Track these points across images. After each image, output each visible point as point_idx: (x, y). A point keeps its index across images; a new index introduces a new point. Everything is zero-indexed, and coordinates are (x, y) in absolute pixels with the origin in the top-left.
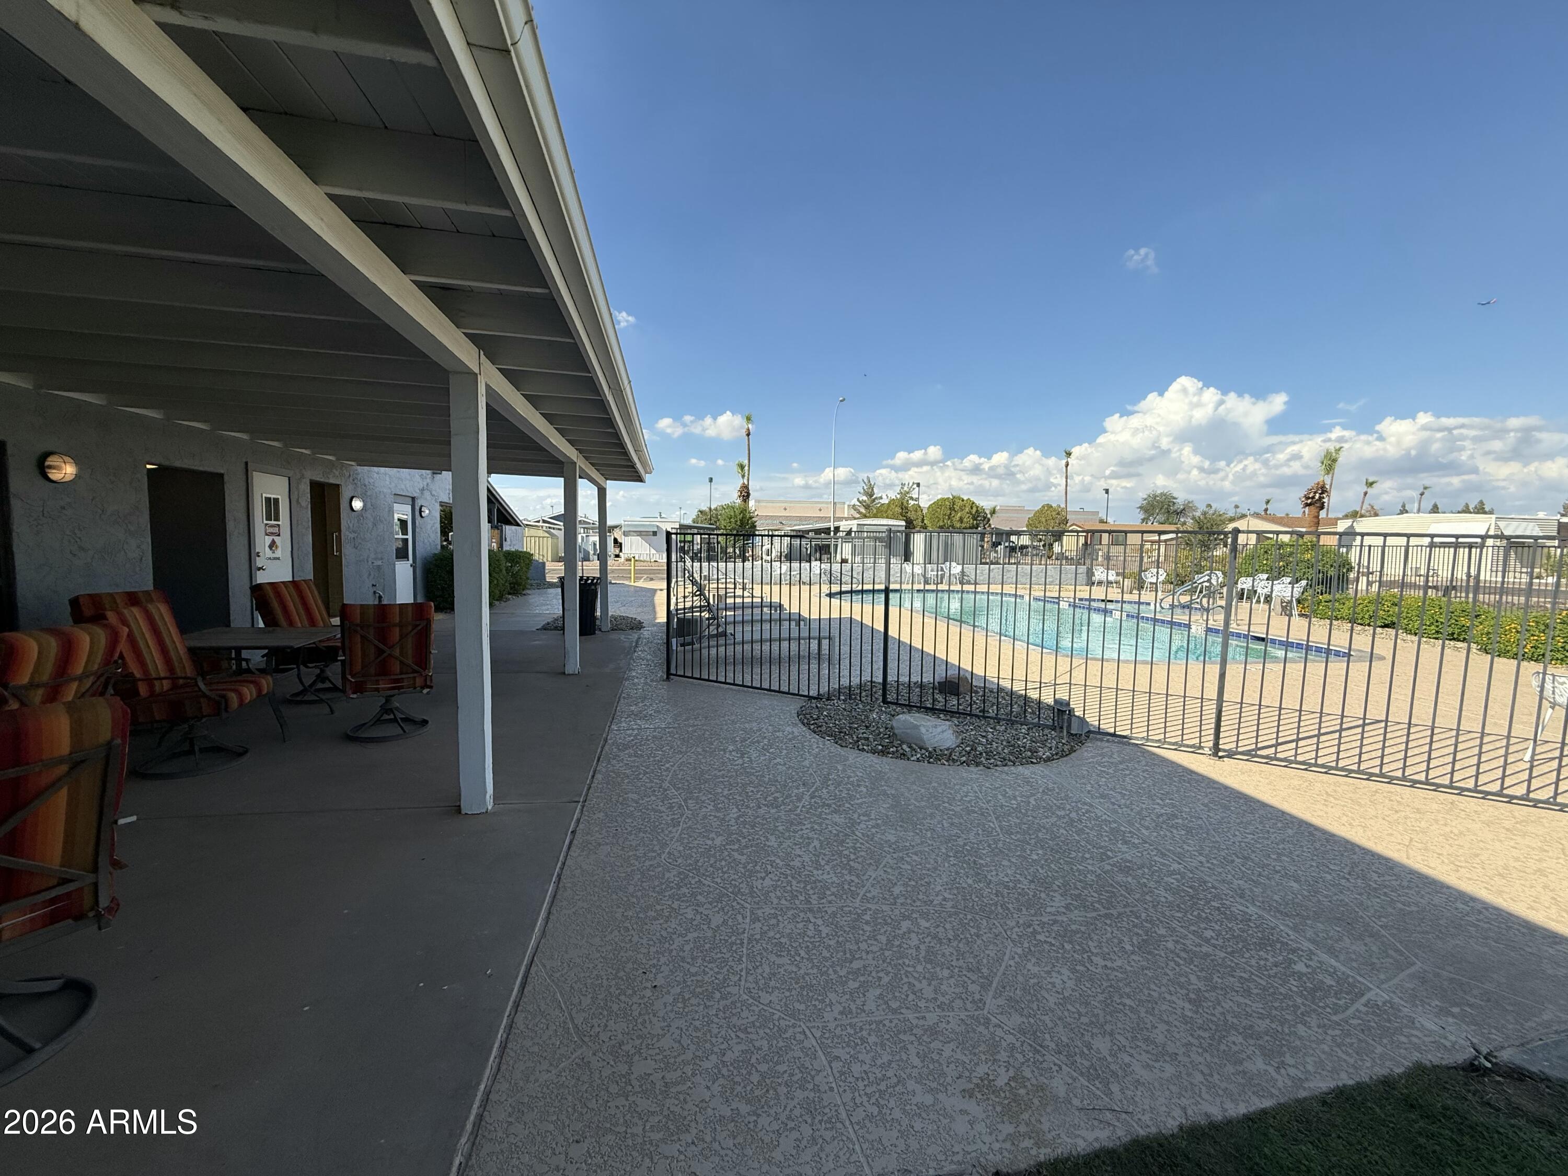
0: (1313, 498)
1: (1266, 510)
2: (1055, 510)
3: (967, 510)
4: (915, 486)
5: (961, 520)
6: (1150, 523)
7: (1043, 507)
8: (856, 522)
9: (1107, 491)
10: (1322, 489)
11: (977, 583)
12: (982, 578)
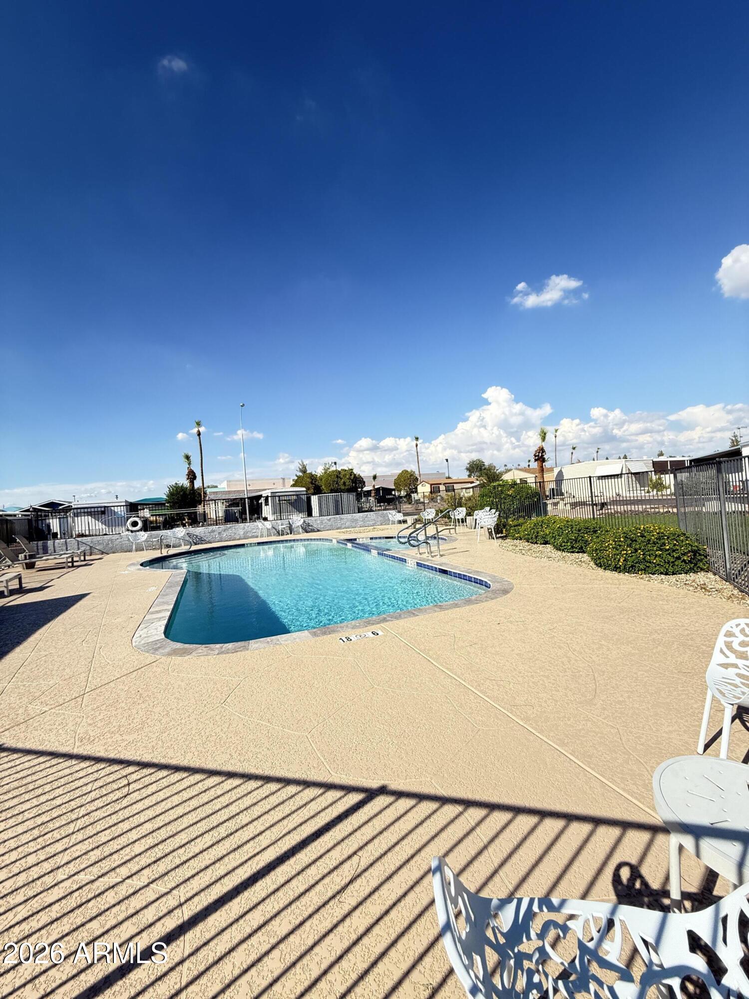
0: (538, 455)
1: (529, 466)
2: (409, 473)
3: (347, 477)
4: (333, 464)
5: (344, 484)
6: (472, 477)
7: (402, 472)
8: (270, 491)
9: (447, 460)
10: (542, 450)
11: (318, 531)
12: (322, 526)
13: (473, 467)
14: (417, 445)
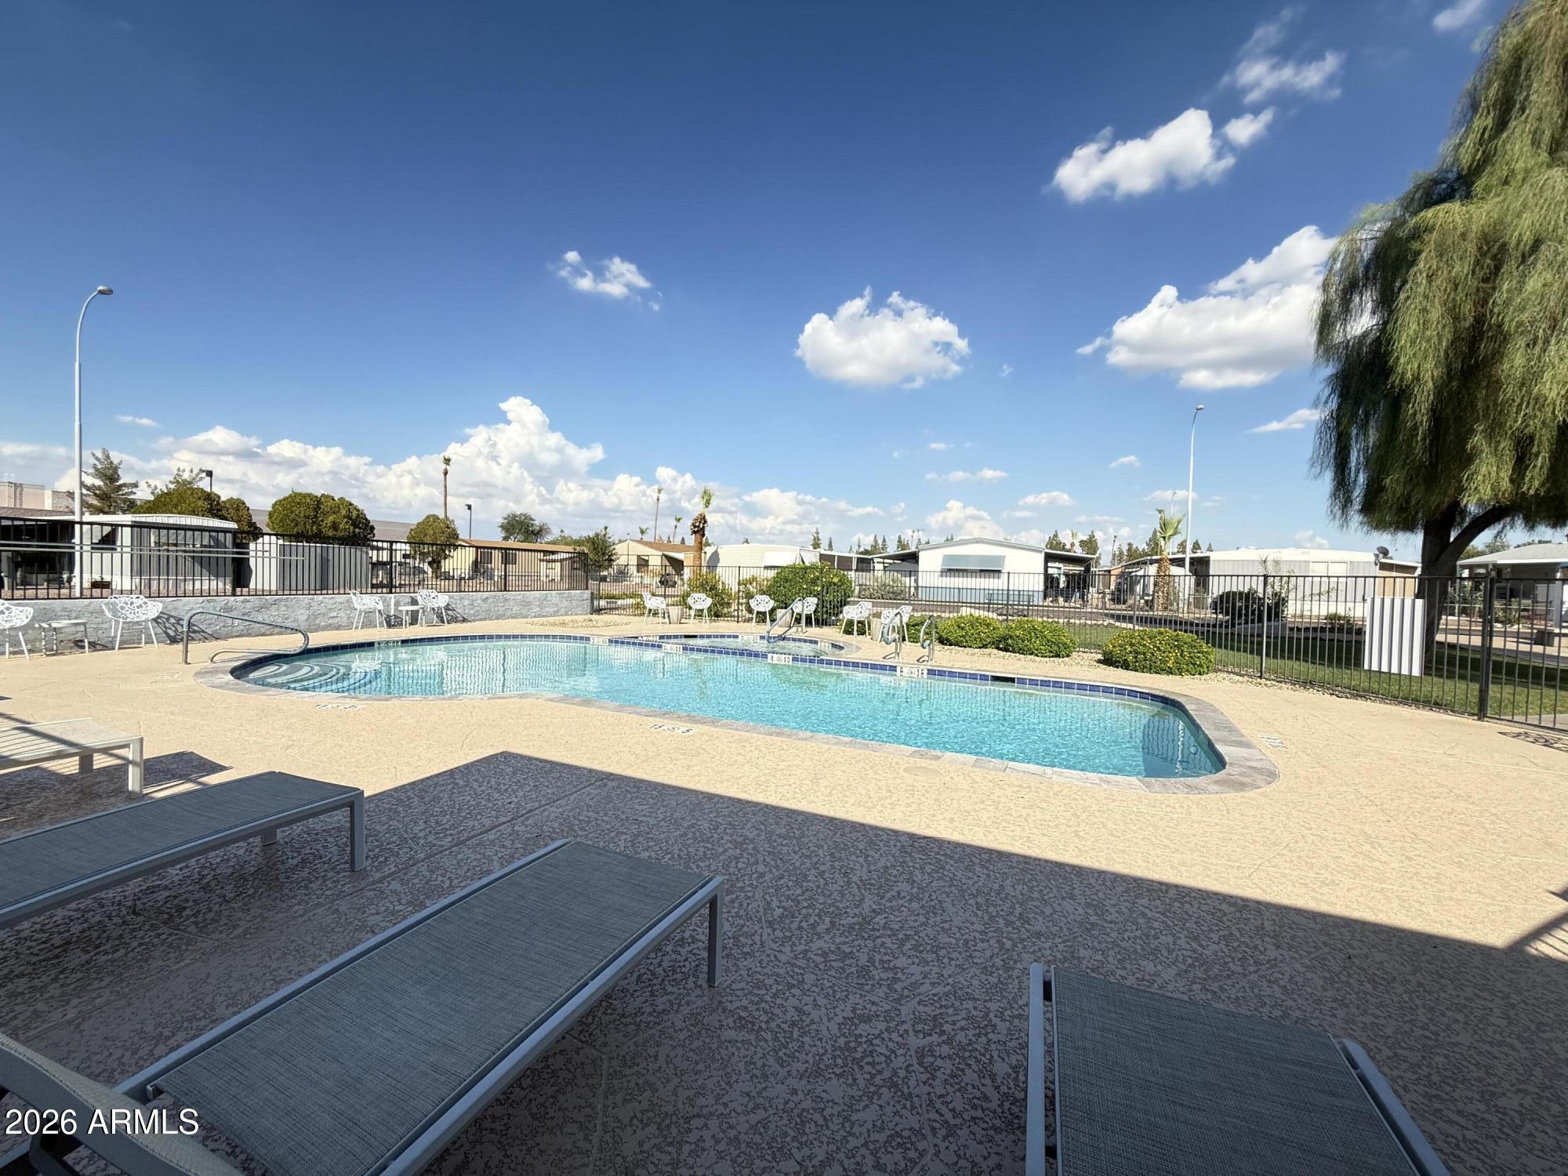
0: (698, 526)
2: (443, 522)
5: (335, 526)
9: (470, 507)
10: (703, 519)
11: (464, 620)
12: (472, 612)
13: (513, 525)
14: (446, 473)
